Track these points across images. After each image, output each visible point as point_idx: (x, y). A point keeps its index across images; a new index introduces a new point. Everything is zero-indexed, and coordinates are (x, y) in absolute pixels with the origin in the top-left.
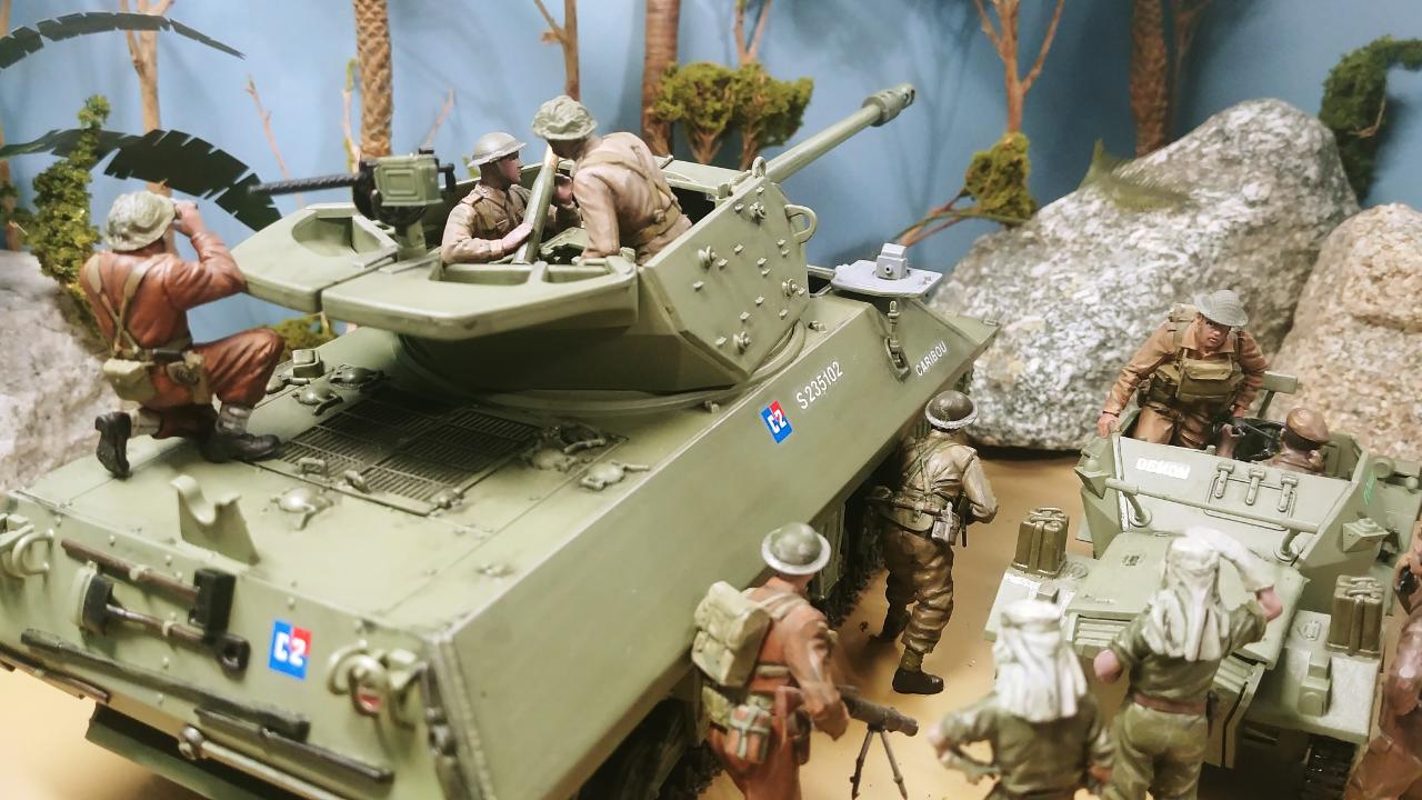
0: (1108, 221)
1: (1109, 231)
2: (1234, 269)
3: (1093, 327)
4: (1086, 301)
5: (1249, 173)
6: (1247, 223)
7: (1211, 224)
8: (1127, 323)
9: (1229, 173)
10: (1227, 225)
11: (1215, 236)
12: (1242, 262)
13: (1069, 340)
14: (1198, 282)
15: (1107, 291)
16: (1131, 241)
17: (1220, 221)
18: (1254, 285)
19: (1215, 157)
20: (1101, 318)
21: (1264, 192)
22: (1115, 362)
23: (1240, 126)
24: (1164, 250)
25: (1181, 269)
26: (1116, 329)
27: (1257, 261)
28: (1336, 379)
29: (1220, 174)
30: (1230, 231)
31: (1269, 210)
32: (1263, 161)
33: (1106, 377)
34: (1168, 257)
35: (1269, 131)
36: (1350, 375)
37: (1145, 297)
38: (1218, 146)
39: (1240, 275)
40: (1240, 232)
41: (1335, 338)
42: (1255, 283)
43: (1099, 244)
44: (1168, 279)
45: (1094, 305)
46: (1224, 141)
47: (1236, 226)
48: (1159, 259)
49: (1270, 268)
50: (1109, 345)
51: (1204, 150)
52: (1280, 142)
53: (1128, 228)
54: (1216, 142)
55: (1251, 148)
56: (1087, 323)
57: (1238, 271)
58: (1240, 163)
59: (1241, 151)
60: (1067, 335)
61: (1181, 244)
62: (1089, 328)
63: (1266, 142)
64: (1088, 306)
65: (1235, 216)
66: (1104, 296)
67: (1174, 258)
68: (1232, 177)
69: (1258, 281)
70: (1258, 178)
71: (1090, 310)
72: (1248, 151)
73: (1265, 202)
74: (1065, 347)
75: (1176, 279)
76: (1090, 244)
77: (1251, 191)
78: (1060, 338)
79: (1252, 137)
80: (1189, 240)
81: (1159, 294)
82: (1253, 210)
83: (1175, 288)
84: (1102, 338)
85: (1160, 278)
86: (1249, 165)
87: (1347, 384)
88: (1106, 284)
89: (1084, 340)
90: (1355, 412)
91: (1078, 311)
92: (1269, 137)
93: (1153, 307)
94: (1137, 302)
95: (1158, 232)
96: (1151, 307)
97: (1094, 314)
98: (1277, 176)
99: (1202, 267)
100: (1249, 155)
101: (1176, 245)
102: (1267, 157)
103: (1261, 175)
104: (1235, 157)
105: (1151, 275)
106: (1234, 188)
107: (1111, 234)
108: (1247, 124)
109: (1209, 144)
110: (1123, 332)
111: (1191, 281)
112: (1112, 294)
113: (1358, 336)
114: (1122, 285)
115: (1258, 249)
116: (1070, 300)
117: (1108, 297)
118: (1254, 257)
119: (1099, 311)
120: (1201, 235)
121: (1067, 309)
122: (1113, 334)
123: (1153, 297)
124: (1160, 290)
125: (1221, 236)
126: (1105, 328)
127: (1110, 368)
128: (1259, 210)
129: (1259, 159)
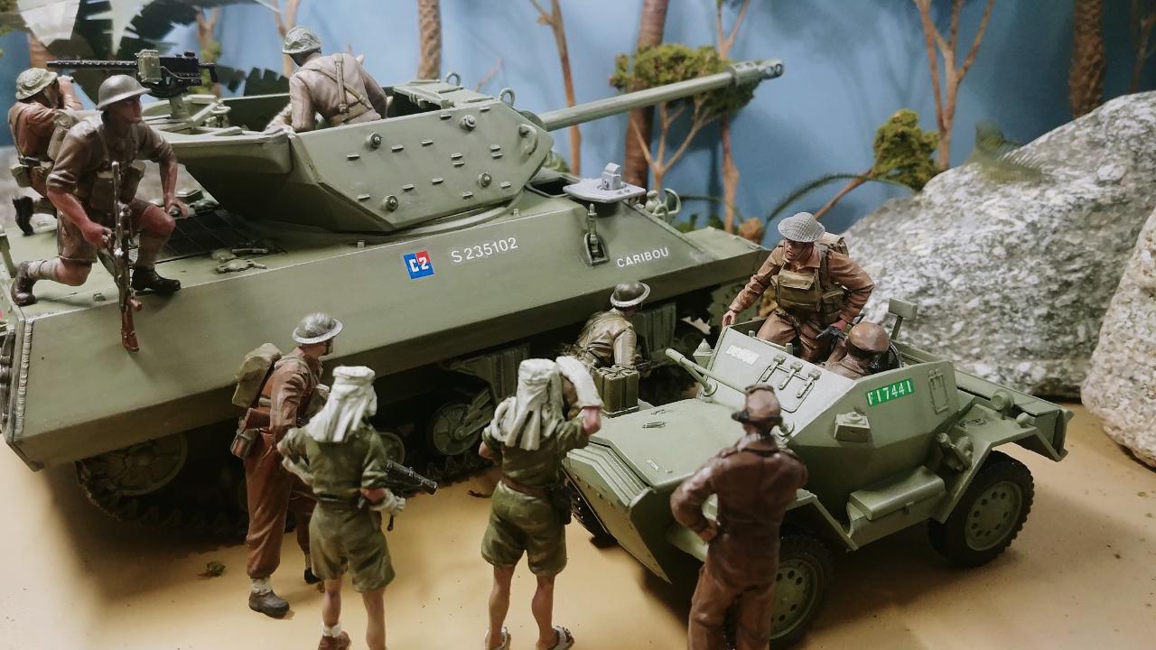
0: (973, 190)
1: (970, 198)
2: (1076, 241)
3: (916, 276)
4: (920, 253)
5: (1109, 154)
6: (1093, 200)
7: (1055, 198)
8: (950, 276)
9: (1092, 155)
10: (1072, 199)
11: (1057, 209)
12: (1087, 237)
13: (894, 283)
14: (1034, 248)
15: (940, 246)
16: (982, 208)
17: (1066, 195)
18: (1098, 259)
19: (1084, 139)
20: (926, 268)
21: (1117, 174)
22: (933, 309)
23: (1111, 112)
24: (1004, 216)
25: (1018, 234)
26: (939, 280)
27: (1104, 237)
28: (1119, 346)
29: (1085, 155)
30: (1074, 206)
31: (1119, 191)
32: (1123, 145)
33: (924, 320)
34: (1005, 223)
35: (1134, 118)
36: (1131, 344)
37: (974, 255)
38: (1089, 130)
39: (1084, 248)
40: (1085, 208)
41: (1124, 308)
42: (1099, 257)
43: (958, 209)
44: (1001, 243)
45: (924, 257)
46: (1095, 126)
47: (1081, 202)
48: (997, 224)
49: (1117, 244)
50: (930, 292)
51: (1077, 133)
52: (1142, 128)
53: (985, 197)
54: (1088, 126)
55: (1115, 132)
56: (913, 271)
57: (1081, 243)
58: (1104, 146)
59: (1106, 135)
60: (893, 280)
61: (1021, 213)
62: (913, 276)
63: (1129, 127)
64: (919, 257)
65: (1082, 193)
66: (936, 251)
67: (1011, 224)
68: (1094, 158)
69: (1103, 255)
70: (1115, 160)
71: (919, 261)
72: (1112, 136)
73: (1117, 182)
74: (887, 289)
75: (1010, 244)
76: (952, 207)
77: (1105, 172)
78: (886, 282)
79: (1118, 122)
80: (1030, 210)
81: (989, 254)
82: (1102, 189)
83: (1008, 251)
84: (923, 285)
85: (993, 240)
86: (1111, 149)
87: (1127, 351)
88: (944, 241)
89: (905, 285)
90: (1131, 379)
91: (910, 261)
92: (1133, 123)
93: (981, 265)
94: (964, 258)
95: (1008, 201)
96: (978, 264)
97: (922, 265)
98: (1135, 160)
99: (1039, 236)
100: (1112, 139)
101: (1016, 213)
102: (1127, 141)
103: (1119, 158)
104: (1101, 140)
105: (985, 237)
106: (1092, 168)
107: (970, 201)
108: (1117, 111)
109: (1082, 127)
110: (944, 283)
111: (1024, 247)
112: (944, 250)
113: (1143, 308)
114: (956, 243)
115: (1105, 226)
116: (909, 251)
117: (939, 252)
118: (1101, 233)
119: (927, 262)
120: (1043, 206)
121: (903, 258)
122: (935, 283)
123: (983, 257)
124: (991, 251)
125: (1063, 209)
126: (928, 278)
127: (929, 313)
128: (1108, 188)
129: (1120, 142)
